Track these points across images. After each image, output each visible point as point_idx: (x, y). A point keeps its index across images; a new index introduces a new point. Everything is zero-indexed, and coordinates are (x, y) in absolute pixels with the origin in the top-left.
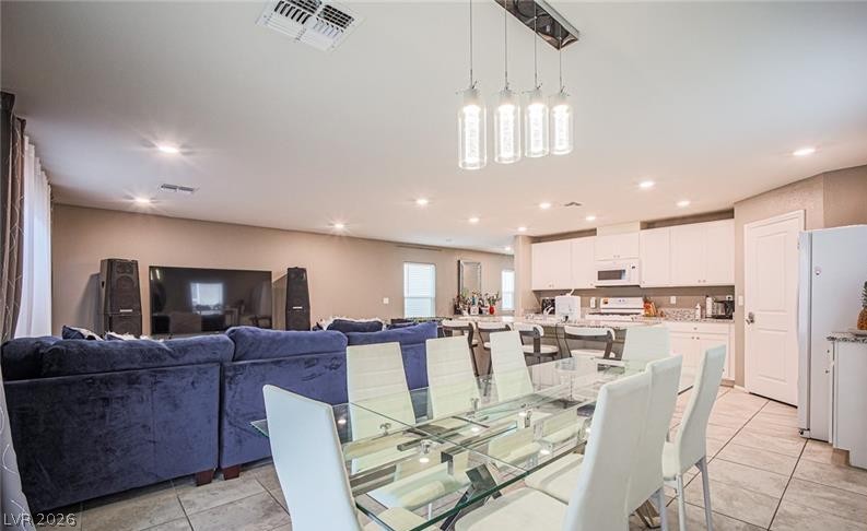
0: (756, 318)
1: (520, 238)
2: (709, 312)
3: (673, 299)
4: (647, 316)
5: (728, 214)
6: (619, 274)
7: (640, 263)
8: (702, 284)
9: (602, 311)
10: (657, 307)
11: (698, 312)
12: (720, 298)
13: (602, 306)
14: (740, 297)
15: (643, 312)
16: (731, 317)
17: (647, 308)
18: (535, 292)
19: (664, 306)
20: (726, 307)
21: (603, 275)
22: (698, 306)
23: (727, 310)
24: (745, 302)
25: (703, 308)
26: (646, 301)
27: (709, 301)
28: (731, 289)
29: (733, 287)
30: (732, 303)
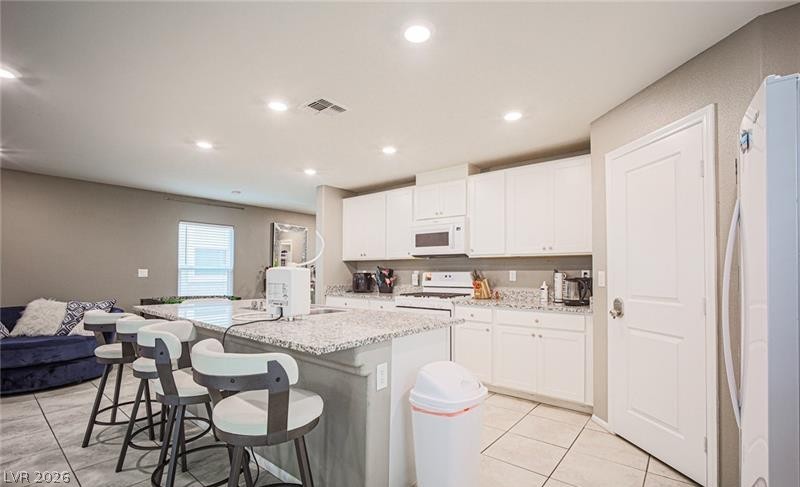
0: (626, 310)
1: (323, 188)
2: (558, 295)
3: (513, 275)
4: (477, 298)
5: (582, 148)
6: (442, 238)
7: (467, 223)
8: (548, 253)
9: (425, 290)
10: (492, 285)
11: (544, 294)
12: (573, 274)
13: (424, 283)
14: (601, 274)
15: (472, 292)
16: (587, 304)
17: (477, 287)
18: (346, 262)
19: (501, 286)
20: (580, 288)
21: (422, 240)
22: (544, 286)
23: (582, 293)
24: (608, 281)
25: (551, 288)
26: (476, 278)
27: (559, 277)
28: (586, 261)
29: (589, 257)
30: (589, 281)
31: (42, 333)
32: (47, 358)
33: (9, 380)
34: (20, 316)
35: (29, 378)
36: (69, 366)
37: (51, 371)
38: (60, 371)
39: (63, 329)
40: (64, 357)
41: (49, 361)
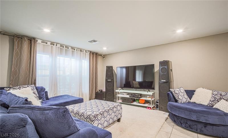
31: (201, 103)
32: (203, 120)
33: (187, 123)
34: (193, 94)
35: (195, 126)
36: (214, 127)
37: (205, 127)
38: (209, 128)
39: (210, 104)
40: (211, 121)
41: (204, 121)
